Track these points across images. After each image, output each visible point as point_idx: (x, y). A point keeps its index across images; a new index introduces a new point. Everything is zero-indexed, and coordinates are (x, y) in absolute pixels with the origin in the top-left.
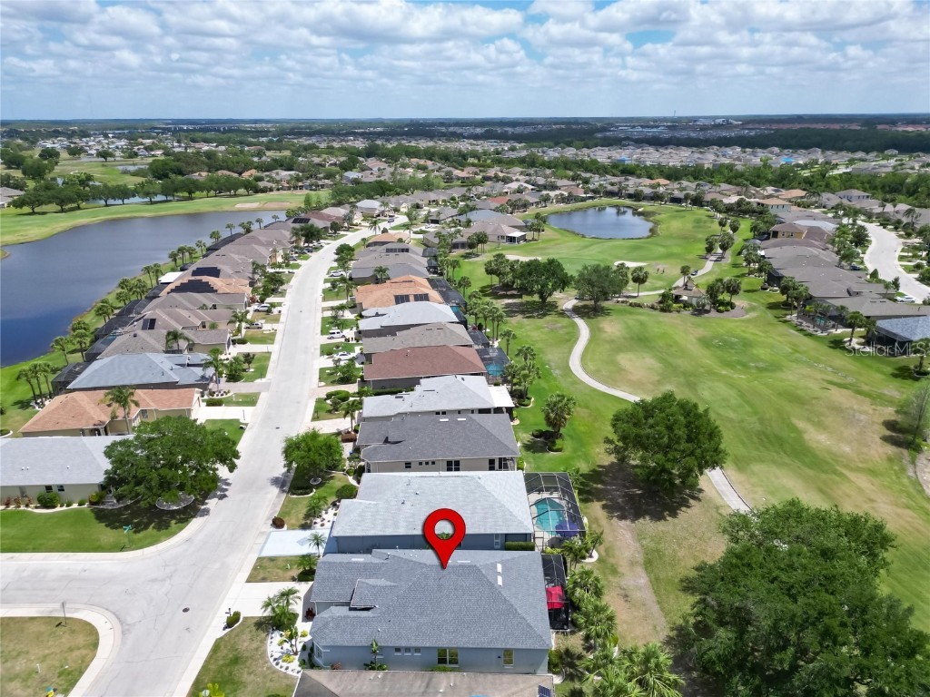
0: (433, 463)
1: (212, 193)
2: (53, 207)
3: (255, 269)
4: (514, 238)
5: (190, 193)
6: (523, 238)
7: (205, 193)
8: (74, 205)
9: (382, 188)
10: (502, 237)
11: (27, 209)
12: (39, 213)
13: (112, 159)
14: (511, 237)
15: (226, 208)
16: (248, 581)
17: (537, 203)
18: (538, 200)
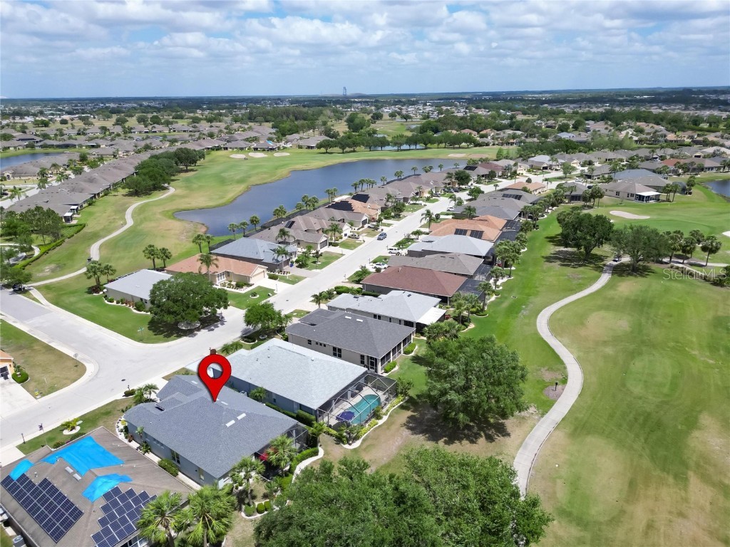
0: (325, 345)
1: (443, 145)
2: (337, 149)
3: (389, 198)
4: (644, 197)
5: (426, 144)
6: (657, 198)
7: (436, 145)
8: (352, 149)
9: (567, 146)
10: (632, 195)
11: (323, 150)
12: (329, 153)
13: (410, 120)
14: (640, 196)
15: (441, 156)
16: (163, 378)
17: (719, 168)
18: (719, 165)
